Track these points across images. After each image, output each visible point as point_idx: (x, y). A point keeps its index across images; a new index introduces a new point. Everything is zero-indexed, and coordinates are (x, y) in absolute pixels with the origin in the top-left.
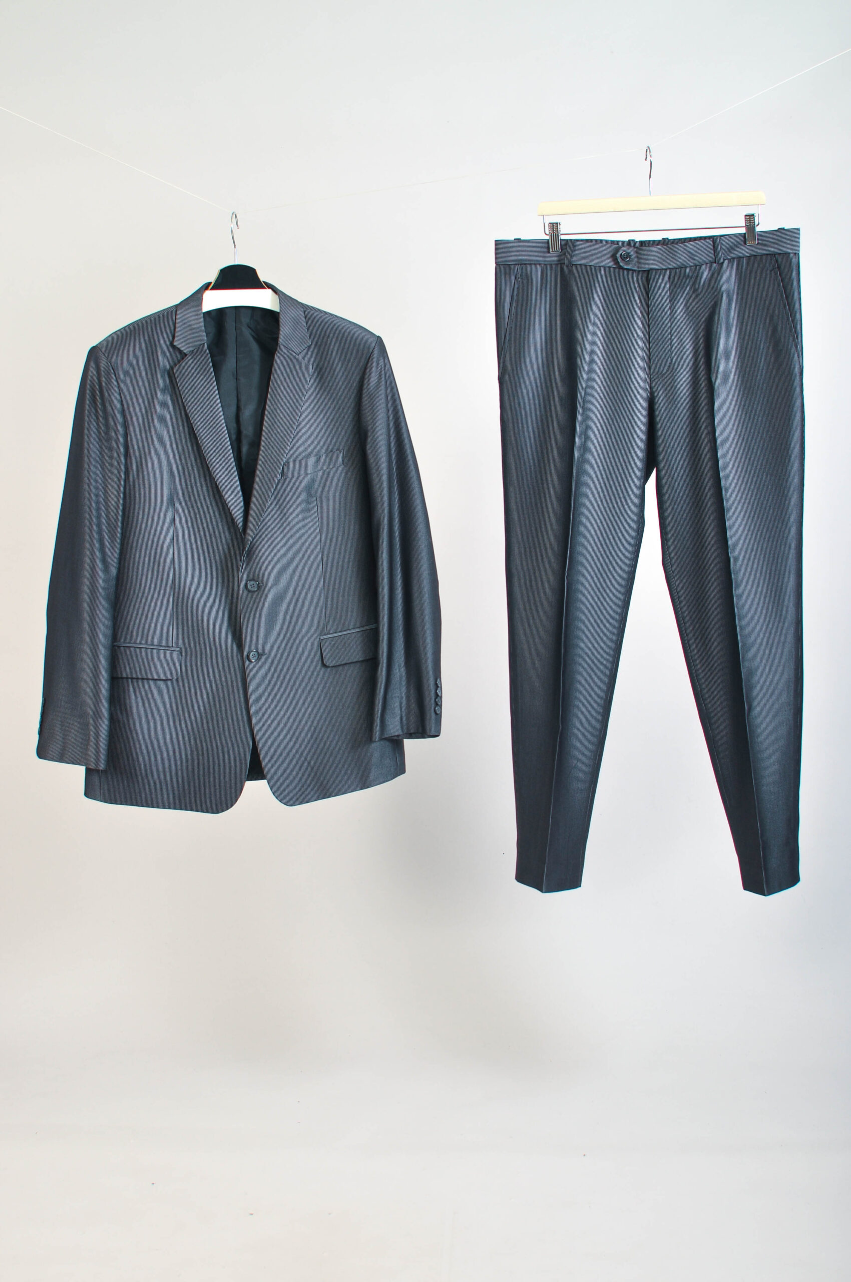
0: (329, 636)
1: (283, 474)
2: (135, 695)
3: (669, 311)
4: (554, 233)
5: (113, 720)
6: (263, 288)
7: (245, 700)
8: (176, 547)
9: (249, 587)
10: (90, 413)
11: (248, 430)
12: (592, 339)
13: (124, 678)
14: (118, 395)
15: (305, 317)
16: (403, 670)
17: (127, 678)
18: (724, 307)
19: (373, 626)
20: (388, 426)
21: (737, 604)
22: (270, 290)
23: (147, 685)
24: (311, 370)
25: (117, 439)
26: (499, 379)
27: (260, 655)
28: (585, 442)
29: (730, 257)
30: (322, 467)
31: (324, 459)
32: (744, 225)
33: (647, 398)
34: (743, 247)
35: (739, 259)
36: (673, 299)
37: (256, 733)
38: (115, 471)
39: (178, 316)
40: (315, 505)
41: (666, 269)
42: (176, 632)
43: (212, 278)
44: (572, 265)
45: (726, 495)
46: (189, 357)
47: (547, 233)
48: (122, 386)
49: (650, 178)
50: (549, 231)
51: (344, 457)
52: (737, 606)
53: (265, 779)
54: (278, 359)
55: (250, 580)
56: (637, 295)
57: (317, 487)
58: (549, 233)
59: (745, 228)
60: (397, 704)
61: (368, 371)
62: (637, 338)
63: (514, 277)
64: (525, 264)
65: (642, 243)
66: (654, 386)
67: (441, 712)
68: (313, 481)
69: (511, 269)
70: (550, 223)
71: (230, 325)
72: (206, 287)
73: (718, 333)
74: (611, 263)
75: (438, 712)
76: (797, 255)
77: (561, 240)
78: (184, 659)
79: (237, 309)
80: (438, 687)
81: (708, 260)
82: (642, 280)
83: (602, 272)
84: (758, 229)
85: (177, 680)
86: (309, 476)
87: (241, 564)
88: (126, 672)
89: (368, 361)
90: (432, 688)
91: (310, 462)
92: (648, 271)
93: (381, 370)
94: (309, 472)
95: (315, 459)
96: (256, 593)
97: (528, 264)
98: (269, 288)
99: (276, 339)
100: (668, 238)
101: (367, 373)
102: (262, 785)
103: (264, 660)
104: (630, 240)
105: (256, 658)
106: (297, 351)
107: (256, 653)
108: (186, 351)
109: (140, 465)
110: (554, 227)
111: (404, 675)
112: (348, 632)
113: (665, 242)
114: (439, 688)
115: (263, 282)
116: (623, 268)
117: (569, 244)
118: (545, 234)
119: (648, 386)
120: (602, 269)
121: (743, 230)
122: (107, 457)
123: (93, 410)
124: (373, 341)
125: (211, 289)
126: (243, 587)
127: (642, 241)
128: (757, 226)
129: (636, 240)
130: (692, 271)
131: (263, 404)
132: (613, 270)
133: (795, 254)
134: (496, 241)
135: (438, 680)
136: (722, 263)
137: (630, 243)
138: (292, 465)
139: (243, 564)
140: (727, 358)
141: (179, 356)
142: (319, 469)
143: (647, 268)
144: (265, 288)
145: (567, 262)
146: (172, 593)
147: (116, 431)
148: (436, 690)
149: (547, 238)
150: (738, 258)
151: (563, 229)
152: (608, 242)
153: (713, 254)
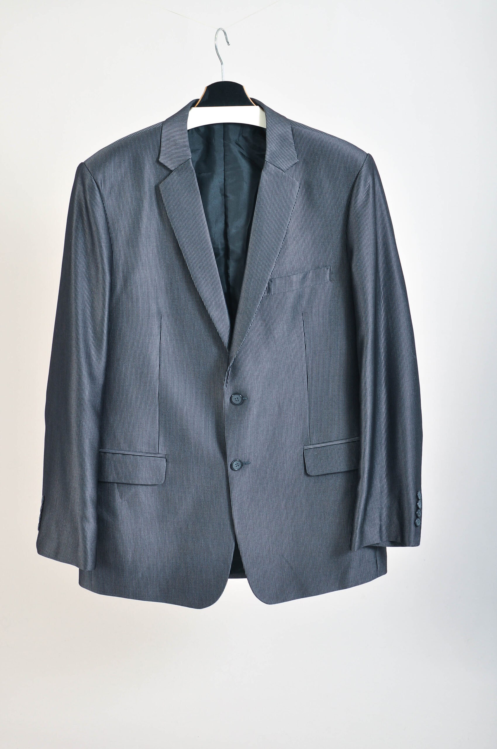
0: (312, 447)
1: (269, 290)
2: (121, 498)
5: (100, 521)
6: (251, 104)
7: (228, 505)
8: (162, 359)
9: (233, 400)
10: (77, 227)
11: (236, 247)
13: (110, 483)
14: (102, 212)
15: (293, 134)
16: (385, 481)
17: (113, 483)
19: (356, 438)
20: (376, 243)
22: (258, 107)
23: (133, 490)
24: (298, 188)
25: (101, 254)
27: (243, 464)
30: (309, 283)
31: (310, 275)
37: (238, 537)
38: (101, 286)
39: (163, 133)
40: (301, 320)
42: (162, 439)
43: (199, 94)
46: (174, 173)
48: (107, 203)
51: (331, 273)
53: (246, 578)
54: (265, 176)
55: (235, 394)
57: (304, 302)
60: (377, 515)
61: (355, 188)
67: (421, 524)
68: (300, 297)
71: (218, 142)
72: (194, 104)
75: (418, 524)
78: (170, 465)
79: (225, 125)
80: (418, 500)
85: (162, 485)
86: (295, 292)
87: (226, 379)
88: (111, 477)
89: (356, 179)
90: (412, 501)
91: (296, 278)
93: (369, 187)
94: (294, 288)
95: (301, 276)
96: (239, 407)
98: (257, 104)
99: (263, 156)
101: (355, 191)
102: (243, 582)
103: (248, 469)
105: (240, 466)
106: (284, 167)
107: (239, 463)
108: (172, 167)
109: (126, 280)
111: (385, 486)
112: (331, 443)
114: (420, 501)
115: (252, 99)
122: (93, 273)
123: (80, 226)
124: (361, 159)
125: (197, 106)
126: (227, 400)
131: (250, 220)
135: (419, 493)
138: (278, 282)
139: (228, 378)
141: (165, 172)
142: (305, 285)
144: (253, 105)
146: (157, 402)
147: (101, 247)
148: (417, 503)
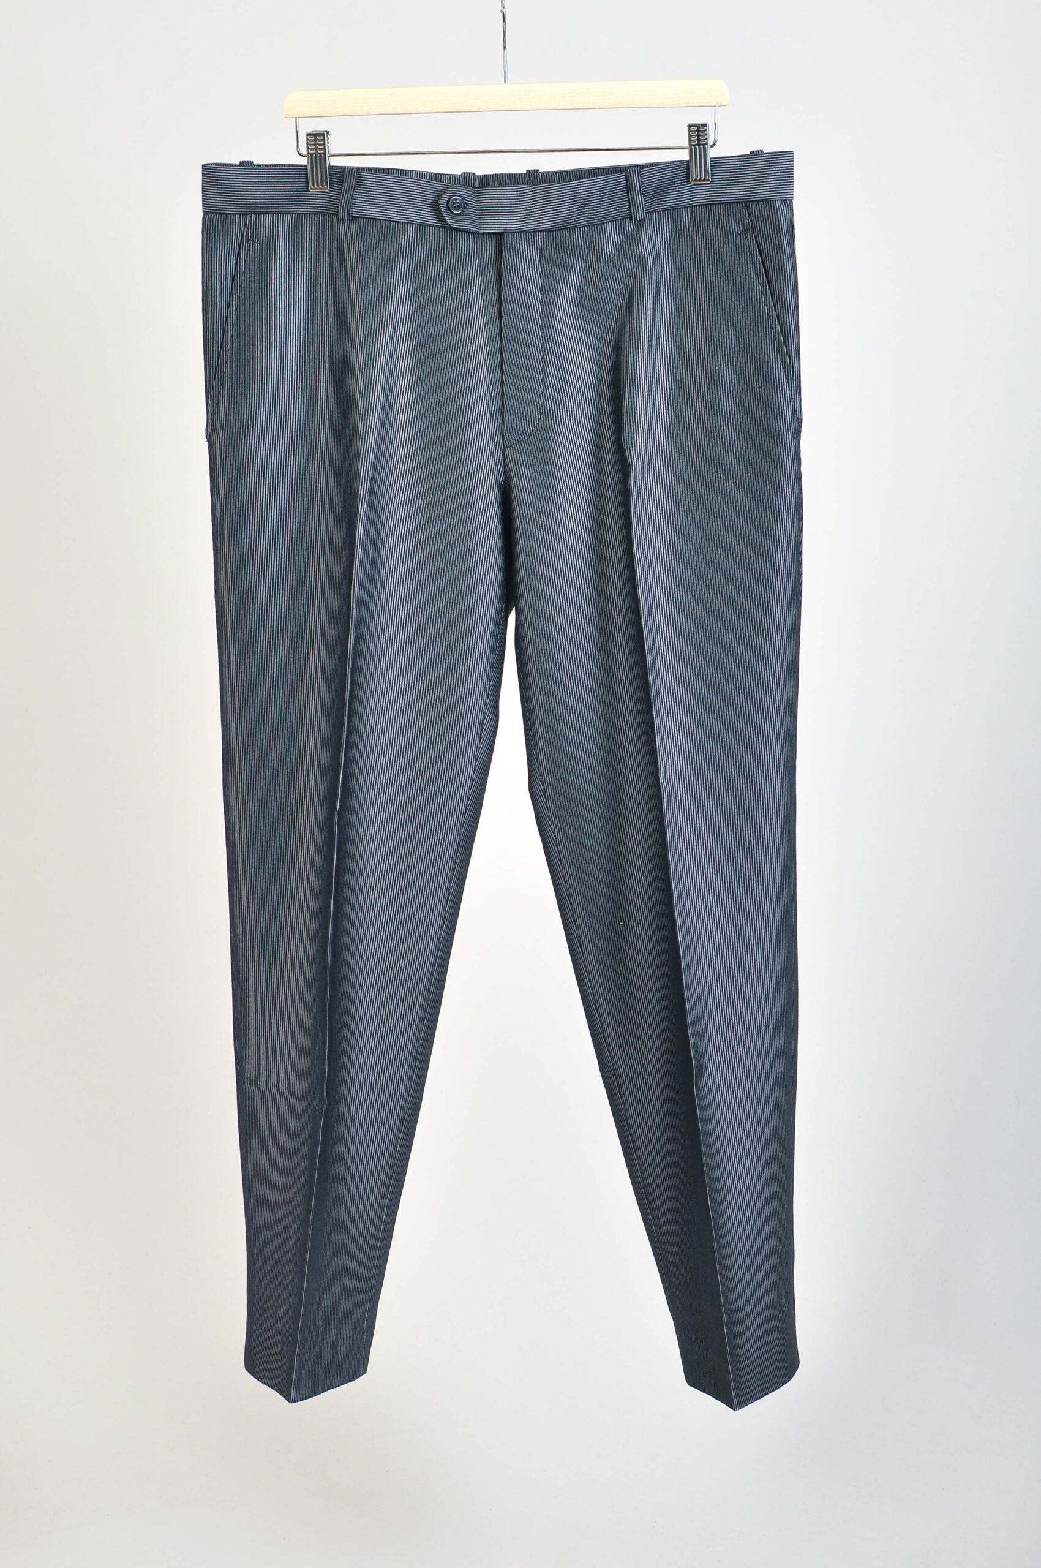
3: (539, 314)
4: (316, 152)
18: (648, 305)
21: (677, 873)
26: (207, 437)
29: (658, 207)
32: (686, 144)
33: (500, 484)
34: (685, 188)
35: (678, 209)
36: (549, 291)
41: (535, 231)
44: (352, 219)
45: (653, 666)
47: (304, 152)
49: (505, 48)
50: (307, 148)
52: (675, 880)
56: (478, 281)
58: (308, 153)
59: (687, 152)
62: (477, 363)
63: (239, 236)
64: (262, 213)
65: (487, 181)
66: (509, 460)
69: (233, 222)
70: (308, 134)
73: (635, 353)
74: (429, 217)
76: (788, 202)
77: (330, 166)
81: (617, 214)
82: (489, 249)
83: (411, 233)
84: (713, 153)
92: (500, 235)
97: (267, 213)
104: (464, 175)
110: (317, 140)
113: (532, 178)
116: (450, 228)
117: (347, 175)
118: (299, 154)
119: (499, 457)
120: (411, 228)
121: (684, 155)
127: (487, 176)
128: (711, 147)
129: (477, 174)
130: (586, 236)
132: (432, 229)
133: (785, 201)
134: (205, 167)
136: (644, 220)
137: (464, 179)
140: (652, 403)
143: (496, 228)
145: (342, 213)
149: (304, 161)
150: (673, 209)
151: (334, 145)
152: (422, 175)
153: (626, 203)
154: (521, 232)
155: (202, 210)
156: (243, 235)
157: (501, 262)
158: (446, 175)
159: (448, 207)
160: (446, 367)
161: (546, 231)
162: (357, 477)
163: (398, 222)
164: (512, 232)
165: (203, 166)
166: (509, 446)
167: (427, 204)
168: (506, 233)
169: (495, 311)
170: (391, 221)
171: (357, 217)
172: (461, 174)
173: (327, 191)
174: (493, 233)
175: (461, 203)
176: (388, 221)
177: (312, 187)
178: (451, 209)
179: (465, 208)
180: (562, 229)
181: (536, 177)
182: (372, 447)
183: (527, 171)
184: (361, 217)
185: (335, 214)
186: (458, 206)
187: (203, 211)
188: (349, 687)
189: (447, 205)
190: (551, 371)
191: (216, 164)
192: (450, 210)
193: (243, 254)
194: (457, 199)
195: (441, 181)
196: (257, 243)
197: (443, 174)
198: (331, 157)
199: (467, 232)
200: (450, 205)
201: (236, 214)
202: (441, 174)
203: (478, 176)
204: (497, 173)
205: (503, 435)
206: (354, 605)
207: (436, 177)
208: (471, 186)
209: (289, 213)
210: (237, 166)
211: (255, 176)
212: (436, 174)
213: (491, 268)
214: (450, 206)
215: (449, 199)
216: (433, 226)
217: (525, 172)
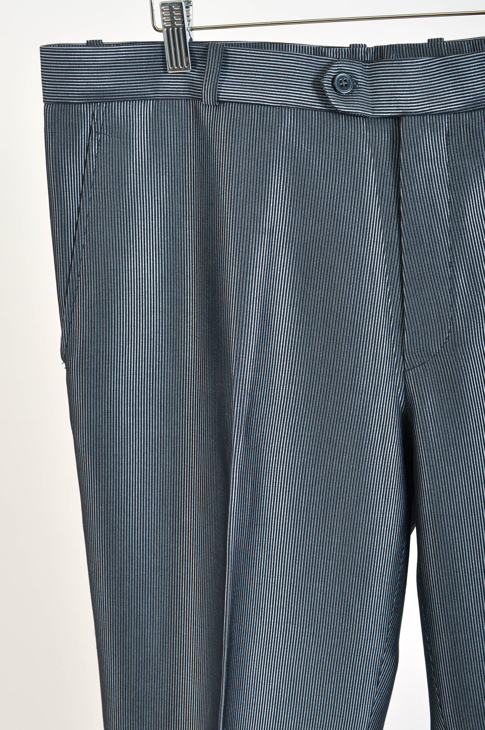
3: (446, 213)
4: (173, 26)
12: (267, 278)
28: (253, 510)
33: (398, 406)
41: (441, 114)
44: (219, 103)
47: (159, 26)
50: (163, 21)
56: (372, 175)
58: (164, 26)
62: (372, 274)
63: (87, 130)
64: (112, 101)
65: (382, 52)
66: (411, 383)
69: (80, 112)
70: (163, 4)
74: (308, 99)
77: (191, 42)
83: (289, 119)
92: (397, 119)
97: (119, 101)
100: (441, 39)
104: (353, 47)
110: (175, 11)
113: (435, 48)
116: (336, 112)
117: (211, 50)
118: (155, 29)
119: (399, 381)
120: (289, 114)
127: (381, 47)
129: (368, 46)
132: (315, 115)
134: (44, 50)
137: (353, 52)
143: (394, 111)
145: (207, 97)
149: (160, 37)
151: (195, 17)
152: (303, 49)
154: (423, 115)
155: (42, 100)
156: (91, 128)
157: (399, 152)
158: (331, 47)
159: (334, 87)
160: (334, 279)
161: (455, 113)
162: (231, 412)
163: (273, 106)
164: (412, 116)
165: (40, 48)
166: (411, 369)
167: (307, 84)
168: (405, 116)
169: (393, 209)
170: (265, 105)
171: (224, 102)
172: (349, 46)
173: (189, 71)
174: (389, 117)
175: (349, 82)
176: (262, 105)
177: (171, 68)
178: (337, 88)
179: (354, 87)
180: (475, 111)
181: (439, 46)
182: (248, 374)
183: (429, 40)
184: (230, 102)
185: (199, 99)
186: (346, 85)
187: (44, 101)
188: (226, 646)
189: (332, 84)
190: (462, 282)
191: (59, 45)
192: (335, 90)
193: (94, 150)
194: (344, 77)
195: (325, 56)
196: (109, 136)
197: (328, 47)
198: (194, 32)
199: (357, 116)
200: (336, 83)
201: (81, 103)
202: (325, 47)
203: (370, 48)
204: (392, 44)
205: (404, 356)
206: (230, 558)
207: (319, 51)
208: (362, 61)
209: (145, 99)
210: (83, 46)
211: (102, 58)
212: (319, 47)
213: (386, 158)
214: (336, 86)
215: (335, 76)
216: (316, 110)
217: (427, 42)
